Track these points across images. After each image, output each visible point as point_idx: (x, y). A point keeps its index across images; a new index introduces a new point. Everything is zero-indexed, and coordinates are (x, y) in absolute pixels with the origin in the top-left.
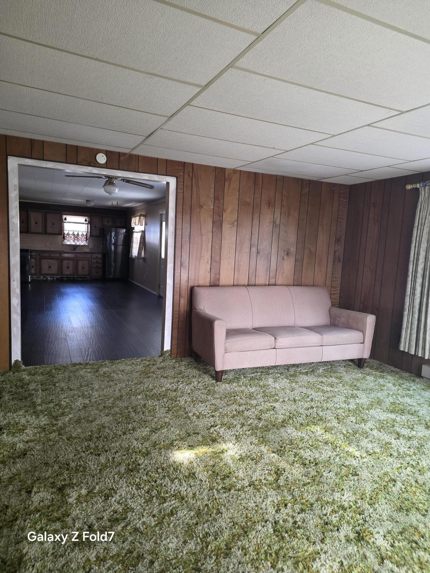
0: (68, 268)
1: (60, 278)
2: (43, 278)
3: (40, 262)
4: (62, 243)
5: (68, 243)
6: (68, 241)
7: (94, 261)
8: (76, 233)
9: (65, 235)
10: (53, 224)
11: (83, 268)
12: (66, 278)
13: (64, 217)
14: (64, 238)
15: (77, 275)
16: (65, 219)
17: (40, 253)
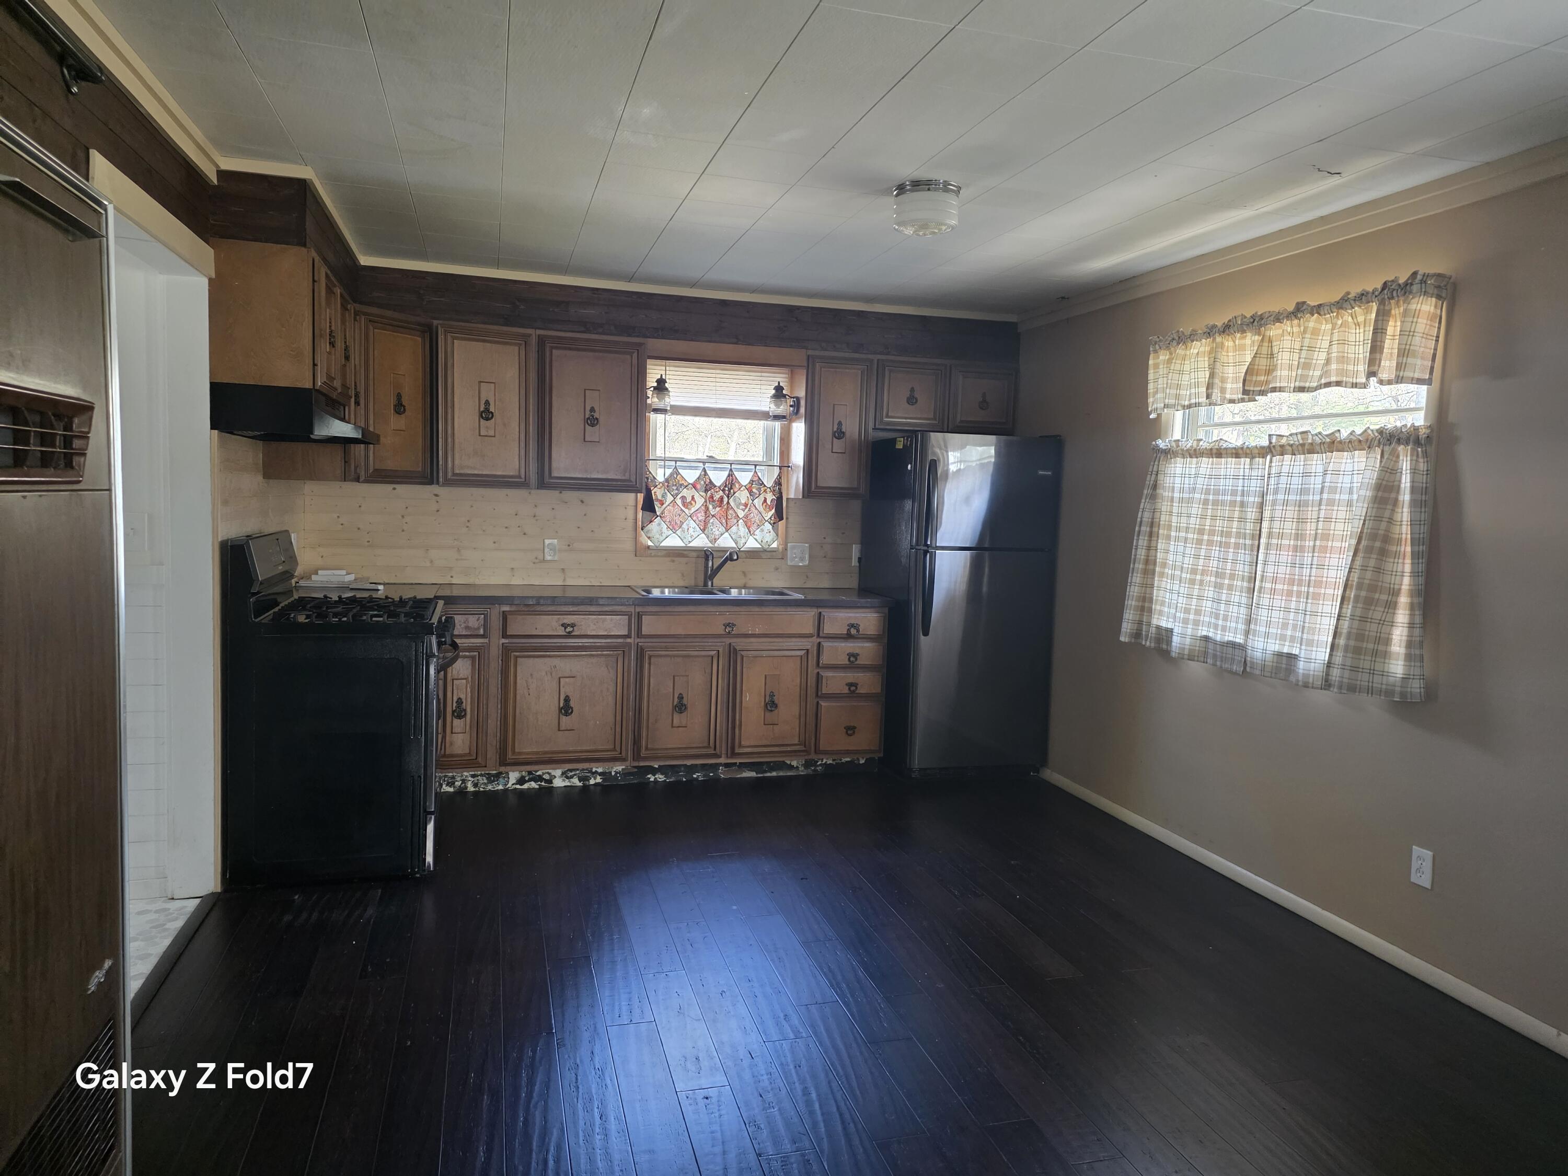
0: (681, 707)
1: (625, 774)
2: (521, 781)
3: (505, 672)
4: (636, 538)
5: (673, 541)
6: (674, 527)
7: (835, 652)
8: (718, 478)
9: (657, 493)
10: (592, 421)
11: (771, 705)
12: (661, 770)
13: (654, 372)
14: (649, 506)
15: (734, 754)
16: (661, 386)
17: (505, 615)
